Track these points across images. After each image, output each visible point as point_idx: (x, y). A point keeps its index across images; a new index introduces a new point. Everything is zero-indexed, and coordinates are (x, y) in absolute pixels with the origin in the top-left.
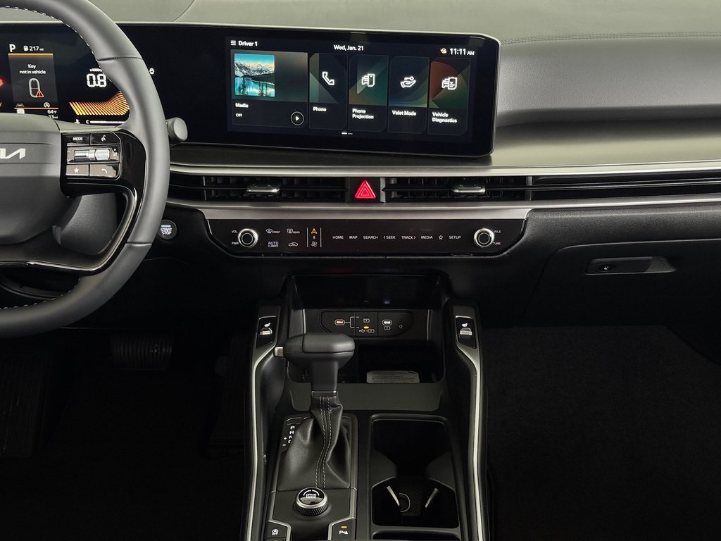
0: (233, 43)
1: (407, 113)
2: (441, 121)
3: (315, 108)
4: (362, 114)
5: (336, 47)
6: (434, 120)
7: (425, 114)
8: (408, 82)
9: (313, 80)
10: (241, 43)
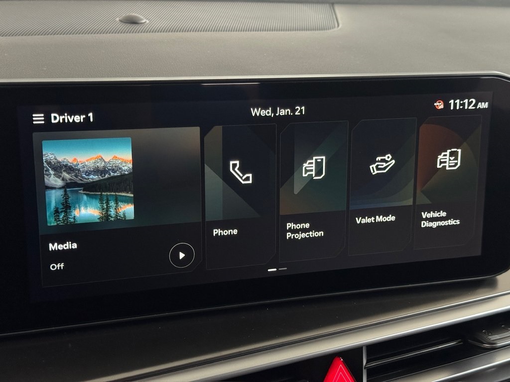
0: (38, 118)
1: (380, 219)
2: (434, 225)
3: (216, 232)
4: (304, 230)
5: (255, 112)
6: (425, 224)
7: (408, 216)
8: (383, 164)
9: (212, 178)
10: (56, 118)
